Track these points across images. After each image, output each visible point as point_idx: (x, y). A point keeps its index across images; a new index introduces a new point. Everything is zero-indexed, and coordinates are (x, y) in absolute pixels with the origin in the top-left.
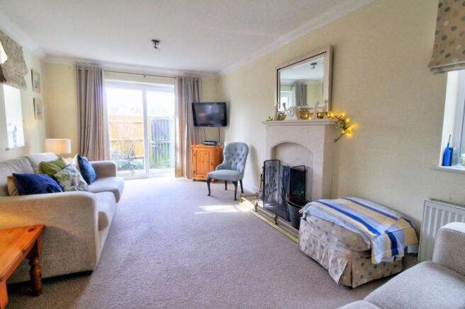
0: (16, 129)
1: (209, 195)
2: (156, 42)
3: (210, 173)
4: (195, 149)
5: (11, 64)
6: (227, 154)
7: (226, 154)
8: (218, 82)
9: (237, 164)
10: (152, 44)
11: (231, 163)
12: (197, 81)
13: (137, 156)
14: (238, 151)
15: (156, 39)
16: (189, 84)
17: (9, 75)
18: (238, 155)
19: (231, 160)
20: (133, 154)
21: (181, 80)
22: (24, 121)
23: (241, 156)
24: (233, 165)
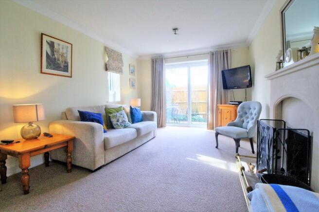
0: (115, 93)
1: (217, 147)
2: (175, 29)
3: (218, 128)
4: (220, 108)
5: (111, 62)
6: (241, 113)
7: (239, 112)
8: (248, 49)
9: (248, 122)
10: (173, 32)
11: (243, 122)
12: (227, 53)
13: (199, 113)
14: (252, 110)
15: (174, 28)
16: (220, 55)
17: (111, 67)
18: (252, 114)
19: (244, 118)
20: (197, 112)
21: (213, 54)
22: (121, 89)
23: (253, 115)
24: (244, 124)
